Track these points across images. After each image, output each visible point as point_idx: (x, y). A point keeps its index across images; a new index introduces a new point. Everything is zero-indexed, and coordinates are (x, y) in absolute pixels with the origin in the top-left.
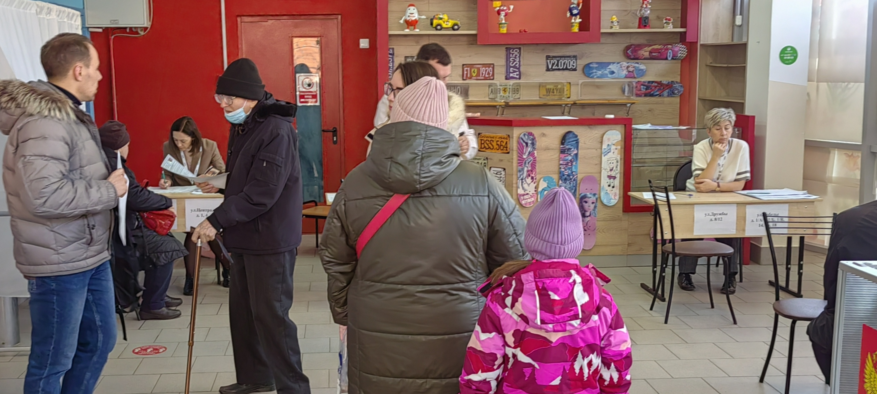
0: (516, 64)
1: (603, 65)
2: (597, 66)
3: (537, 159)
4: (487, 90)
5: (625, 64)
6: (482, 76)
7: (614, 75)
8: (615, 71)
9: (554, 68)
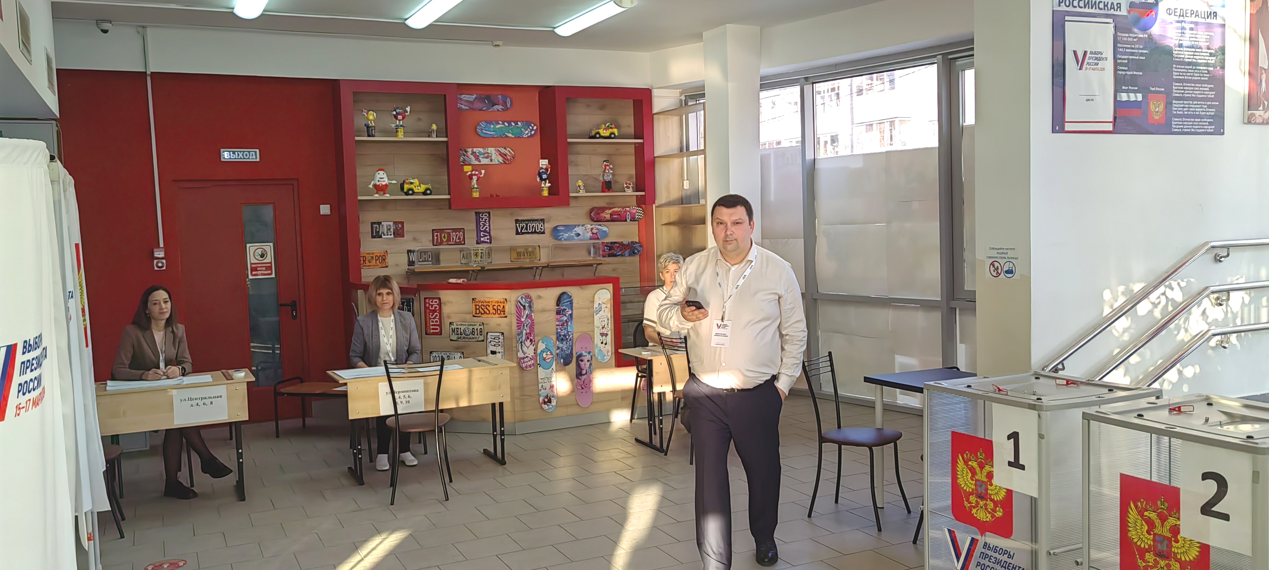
0: (487, 228)
1: (569, 228)
2: (563, 228)
3: (535, 321)
4: (458, 256)
5: (589, 226)
6: (453, 241)
7: (580, 237)
8: (580, 233)
9: (523, 231)
